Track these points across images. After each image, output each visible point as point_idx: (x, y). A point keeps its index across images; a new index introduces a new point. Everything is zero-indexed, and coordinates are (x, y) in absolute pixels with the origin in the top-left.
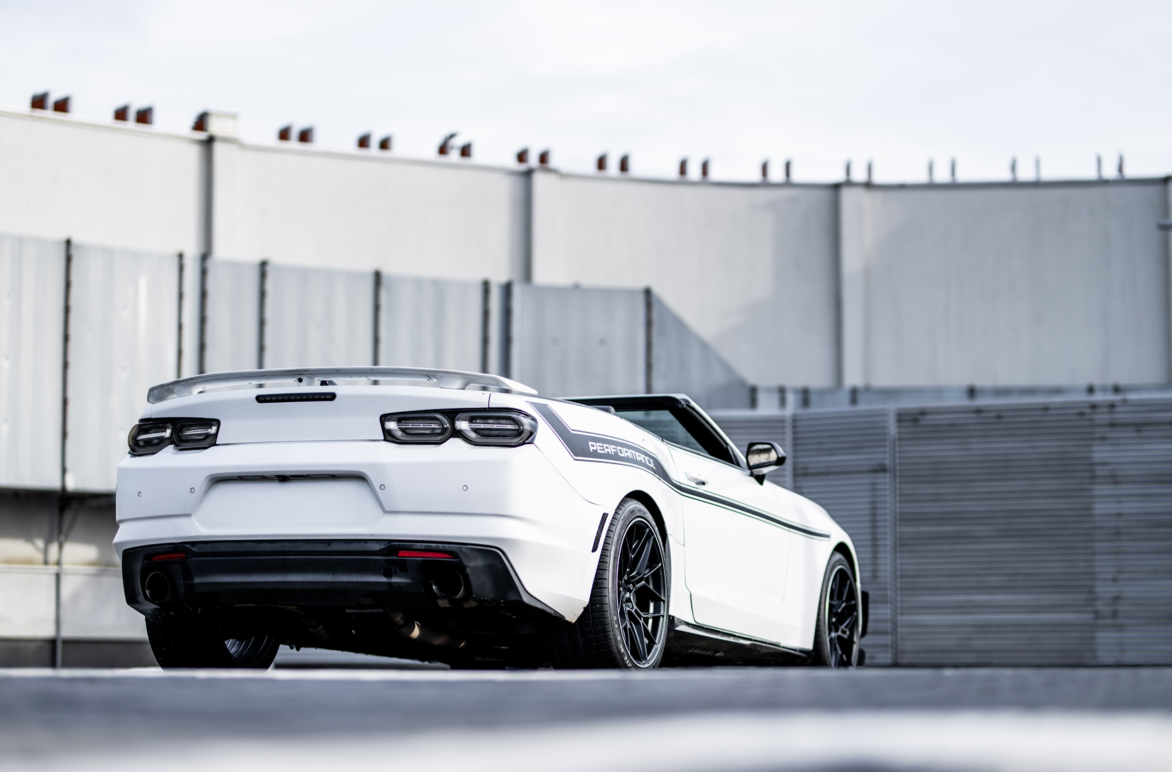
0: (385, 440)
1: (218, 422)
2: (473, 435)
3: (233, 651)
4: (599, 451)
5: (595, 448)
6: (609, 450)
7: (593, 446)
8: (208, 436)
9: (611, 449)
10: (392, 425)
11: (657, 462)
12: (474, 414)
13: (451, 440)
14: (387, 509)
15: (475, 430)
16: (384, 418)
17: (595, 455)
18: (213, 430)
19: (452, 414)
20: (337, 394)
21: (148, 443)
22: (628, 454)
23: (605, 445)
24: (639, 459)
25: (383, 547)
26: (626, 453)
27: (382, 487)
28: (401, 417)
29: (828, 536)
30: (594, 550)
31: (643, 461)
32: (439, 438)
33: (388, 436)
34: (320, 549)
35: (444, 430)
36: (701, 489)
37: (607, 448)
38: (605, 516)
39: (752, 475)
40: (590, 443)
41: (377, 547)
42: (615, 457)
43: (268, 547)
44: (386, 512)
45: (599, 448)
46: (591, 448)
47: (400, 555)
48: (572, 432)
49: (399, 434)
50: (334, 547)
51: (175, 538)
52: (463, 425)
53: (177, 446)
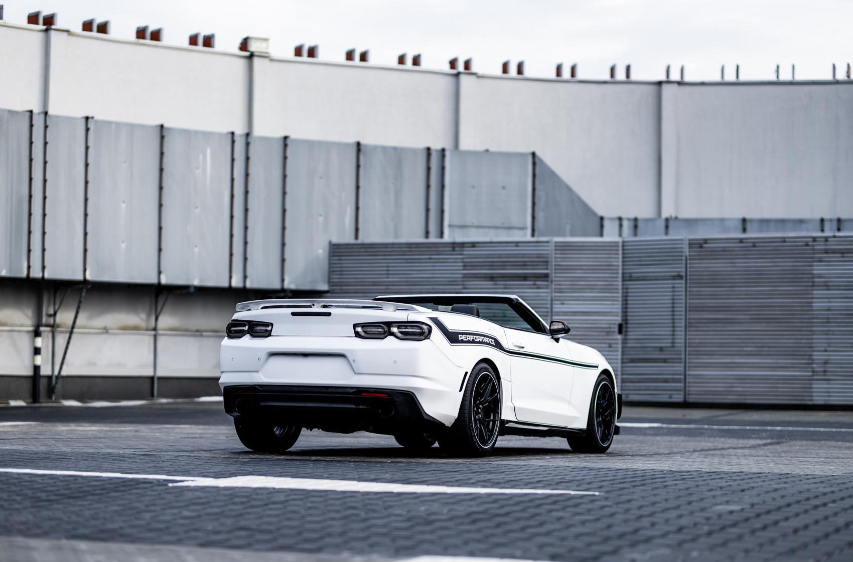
0: (356, 336)
1: (272, 325)
2: (400, 335)
3: (277, 433)
4: (464, 340)
5: (462, 338)
6: (469, 339)
7: (461, 337)
8: (266, 331)
9: (471, 338)
10: (359, 329)
11: (496, 341)
12: (400, 324)
13: (389, 337)
14: (356, 372)
15: (401, 332)
16: (355, 326)
17: (462, 342)
18: (269, 328)
19: (389, 324)
20: (332, 313)
21: (236, 332)
22: (480, 339)
23: (467, 336)
24: (486, 341)
25: (354, 390)
26: (479, 339)
27: (354, 361)
28: (363, 325)
29: (597, 367)
30: (461, 390)
31: (488, 342)
32: (382, 336)
33: (357, 335)
34: (323, 391)
35: (385, 332)
36: (522, 351)
37: (468, 337)
38: (466, 373)
39: (552, 338)
40: (460, 336)
41: (352, 391)
42: (473, 342)
43: (297, 389)
44: (355, 373)
45: (464, 338)
46: (460, 339)
47: (363, 394)
48: (450, 331)
49: (363, 334)
50: (330, 390)
51: (251, 383)
52: (395, 330)
53: (251, 335)
